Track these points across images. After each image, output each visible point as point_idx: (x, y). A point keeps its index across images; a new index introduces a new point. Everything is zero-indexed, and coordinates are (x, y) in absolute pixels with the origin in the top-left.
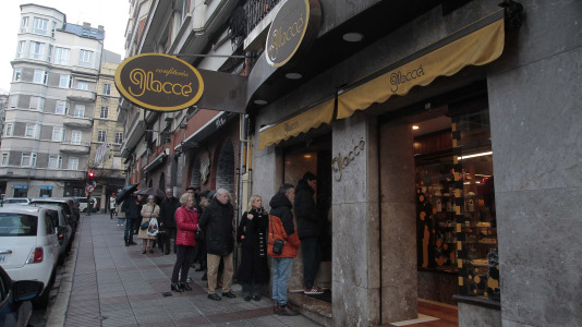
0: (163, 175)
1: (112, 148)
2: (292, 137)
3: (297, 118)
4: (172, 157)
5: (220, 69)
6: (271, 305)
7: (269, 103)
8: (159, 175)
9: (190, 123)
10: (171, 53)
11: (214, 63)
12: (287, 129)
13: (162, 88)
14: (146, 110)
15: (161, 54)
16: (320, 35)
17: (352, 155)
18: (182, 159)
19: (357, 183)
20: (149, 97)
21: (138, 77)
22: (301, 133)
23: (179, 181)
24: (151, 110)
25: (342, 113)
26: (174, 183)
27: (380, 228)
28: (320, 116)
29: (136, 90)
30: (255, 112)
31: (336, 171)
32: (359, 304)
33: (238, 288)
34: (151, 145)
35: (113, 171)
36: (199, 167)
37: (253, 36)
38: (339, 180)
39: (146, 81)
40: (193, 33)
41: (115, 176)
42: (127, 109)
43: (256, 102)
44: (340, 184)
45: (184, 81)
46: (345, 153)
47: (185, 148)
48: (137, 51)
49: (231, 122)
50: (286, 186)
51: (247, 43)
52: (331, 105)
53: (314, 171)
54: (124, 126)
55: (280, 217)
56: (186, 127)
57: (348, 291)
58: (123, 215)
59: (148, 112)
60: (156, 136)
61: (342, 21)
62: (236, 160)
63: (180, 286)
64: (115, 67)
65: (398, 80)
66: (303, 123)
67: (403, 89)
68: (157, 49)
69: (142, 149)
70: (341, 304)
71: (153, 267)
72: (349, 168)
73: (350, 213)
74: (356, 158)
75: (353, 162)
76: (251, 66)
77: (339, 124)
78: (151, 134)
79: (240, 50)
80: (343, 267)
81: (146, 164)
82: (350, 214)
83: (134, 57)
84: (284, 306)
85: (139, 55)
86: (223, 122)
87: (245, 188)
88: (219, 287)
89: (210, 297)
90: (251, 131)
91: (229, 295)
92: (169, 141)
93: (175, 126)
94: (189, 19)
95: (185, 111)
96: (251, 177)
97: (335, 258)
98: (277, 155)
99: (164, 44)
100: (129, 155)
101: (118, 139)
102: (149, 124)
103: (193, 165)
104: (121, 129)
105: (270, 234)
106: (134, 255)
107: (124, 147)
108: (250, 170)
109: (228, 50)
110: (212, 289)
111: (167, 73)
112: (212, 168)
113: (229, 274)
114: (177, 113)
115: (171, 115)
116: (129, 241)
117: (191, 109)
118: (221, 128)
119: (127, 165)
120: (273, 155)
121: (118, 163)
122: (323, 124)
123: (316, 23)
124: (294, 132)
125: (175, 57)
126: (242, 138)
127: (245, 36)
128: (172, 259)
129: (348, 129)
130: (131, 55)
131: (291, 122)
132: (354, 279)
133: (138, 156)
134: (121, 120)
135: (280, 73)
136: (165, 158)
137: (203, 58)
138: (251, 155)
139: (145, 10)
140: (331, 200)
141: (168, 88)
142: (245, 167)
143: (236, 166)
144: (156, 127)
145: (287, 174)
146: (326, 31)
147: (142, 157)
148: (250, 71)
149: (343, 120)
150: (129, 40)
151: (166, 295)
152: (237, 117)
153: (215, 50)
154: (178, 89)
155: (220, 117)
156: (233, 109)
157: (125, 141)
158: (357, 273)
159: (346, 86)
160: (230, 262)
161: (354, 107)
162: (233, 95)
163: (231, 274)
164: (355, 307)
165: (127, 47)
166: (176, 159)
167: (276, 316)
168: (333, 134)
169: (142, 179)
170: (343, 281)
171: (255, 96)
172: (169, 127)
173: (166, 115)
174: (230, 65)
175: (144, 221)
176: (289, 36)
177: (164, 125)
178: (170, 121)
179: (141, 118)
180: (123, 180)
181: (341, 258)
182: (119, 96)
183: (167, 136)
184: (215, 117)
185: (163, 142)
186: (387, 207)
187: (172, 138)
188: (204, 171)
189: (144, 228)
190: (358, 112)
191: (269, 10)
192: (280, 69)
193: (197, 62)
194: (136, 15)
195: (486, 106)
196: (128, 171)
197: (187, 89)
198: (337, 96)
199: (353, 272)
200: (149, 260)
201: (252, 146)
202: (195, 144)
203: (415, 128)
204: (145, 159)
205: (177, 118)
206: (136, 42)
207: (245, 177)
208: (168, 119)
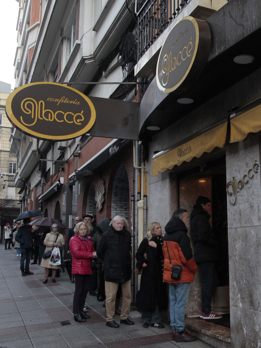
0: (58, 204)
1: (6, 178)
2: (185, 162)
3: (190, 143)
4: (67, 186)
5: (111, 96)
7: (162, 129)
8: (54, 204)
9: (84, 152)
10: (61, 81)
11: (106, 91)
12: (181, 154)
13: (53, 117)
14: (39, 139)
15: (51, 82)
16: (210, 58)
17: (247, 179)
18: (77, 188)
19: (252, 207)
20: (42, 126)
21: (29, 106)
22: (195, 158)
23: (75, 209)
24: (44, 140)
25: (235, 137)
26: (69, 212)
28: (214, 140)
29: (28, 119)
30: (148, 139)
31: (231, 194)
32: (257, 328)
33: (136, 315)
34: (45, 174)
35: (8, 201)
36: (93, 195)
37: (143, 61)
38: (234, 204)
39: (38, 110)
40: (83, 60)
41: (10, 206)
42: (19, 138)
43: (150, 128)
44: (235, 208)
45: (76, 109)
46: (239, 177)
47: (80, 176)
48: (27, 80)
49: (125, 149)
50: (179, 211)
51: (137, 69)
52: (223, 129)
53: (209, 196)
54: (18, 156)
55: (178, 242)
56: (79, 155)
57: (246, 315)
59: (41, 142)
60: (50, 165)
61: (232, 43)
62: (131, 186)
64: (5, 96)
66: (196, 149)
68: (47, 77)
69: (36, 178)
70: (239, 328)
71: (51, 296)
72: (244, 192)
73: (246, 236)
74: (250, 181)
75: (248, 185)
76: (143, 92)
77: (231, 147)
78: (45, 163)
79: (130, 77)
80: (240, 290)
81: (41, 194)
82: (246, 238)
83: (24, 86)
84: (181, 333)
85: (30, 84)
86: (116, 149)
87: (141, 214)
89: (109, 324)
90: (145, 157)
91: (127, 322)
92: (63, 170)
93: (68, 155)
94: (78, 46)
95: (78, 140)
96: (146, 204)
97: (232, 283)
98: (171, 181)
99: (54, 71)
100: (24, 185)
101: (12, 169)
102: (42, 154)
103: (88, 193)
104: (15, 159)
106: (33, 285)
107: (18, 177)
108: (145, 196)
109: (118, 76)
110: (110, 317)
111: (59, 101)
112: (107, 196)
113: (127, 301)
114: (70, 142)
115: (64, 144)
116: (26, 272)
117: (84, 137)
118: (116, 155)
119: (22, 195)
120: (167, 181)
121: (12, 193)
122: (216, 148)
123: (205, 46)
124: (187, 157)
125: (65, 86)
126: (136, 165)
127: (135, 63)
128: (68, 288)
129: (242, 152)
130: (21, 84)
131: (184, 147)
132: (252, 303)
133: (33, 186)
134: (14, 150)
135: (171, 98)
136: (60, 187)
137: (95, 85)
138: (146, 181)
139: (33, 37)
140: (227, 224)
141: (60, 116)
142: (139, 193)
143: (131, 193)
144: (49, 156)
145: (181, 200)
146: (217, 54)
147: (36, 186)
148: (141, 98)
149: (236, 143)
150: (18, 69)
151: (65, 323)
152: (130, 144)
153: (106, 77)
154: (70, 118)
155: (114, 145)
156: (126, 137)
157: (19, 171)
158: (255, 297)
159: (239, 109)
160: (128, 289)
161: (247, 130)
162: (126, 122)
163: (129, 301)
164: (253, 330)
165: (17, 76)
166: (71, 187)
167: (174, 342)
168: (227, 158)
169: (37, 207)
170: (241, 305)
171: (148, 122)
172: (62, 155)
173: (59, 144)
174: (121, 92)
175: (47, 250)
176: (180, 60)
177: (57, 154)
178: (63, 150)
179: (34, 147)
180: (18, 210)
181: (238, 282)
182: (11, 126)
183: (61, 165)
184: (108, 144)
185: (57, 171)
187: (66, 166)
188: (99, 198)
189: (46, 257)
190: (251, 135)
191: (158, 35)
192: (171, 94)
193: (88, 90)
194: (24, 43)
196: (23, 201)
197: (79, 117)
198: (229, 119)
199: (251, 296)
200: (47, 290)
201: (145, 173)
202: (89, 172)
204: (40, 189)
205: (70, 146)
206: (25, 71)
207: (140, 204)
208: (61, 148)
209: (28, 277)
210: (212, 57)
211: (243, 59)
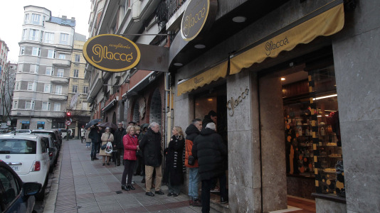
0: (115, 114)
1: (81, 96)
2: (199, 87)
3: (203, 75)
4: (121, 102)
5: (150, 43)
6: (187, 200)
7: (184, 65)
8: (112, 114)
9: (132, 79)
10: (118, 33)
11: (147, 39)
12: (197, 81)
13: (113, 56)
14: (103, 71)
15: (112, 34)
16: (217, 19)
17: (241, 99)
18: (127, 103)
19: (244, 118)
20: (105, 63)
21: (98, 50)
22: (206, 84)
23: (125, 117)
24: (107, 72)
25: (233, 71)
26: (122, 119)
27: (260, 148)
28: (218, 73)
29: (97, 58)
30: (174, 71)
31: (230, 109)
32: (247, 199)
33: (165, 188)
34: (107, 94)
35: (83, 111)
36: (138, 108)
37: (172, 20)
38: (232, 116)
39: (103, 52)
40: (133, 20)
41: (83, 115)
42: (90, 71)
43: (176, 64)
44: (233, 118)
45: (127, 52)
46: (235, 98)
47: (129, 96)
48: (96, 33)
49: (159, 78)
50: (195, 120)
51: (168, 25)
52: (225, 66)
53: (215, 110)
54: (89, 82)
55: (192, 140)
56: (129, 82)
57: (239, 190)
58: (89, 140)
59: (104, 73)
60: (110, 89)
61: (231, 9)
62: (163, 103)
63: (127, 187)
64: (83, 44)
65: (271, 47)
66: (207, 78)
67: (274, 54)
68: (109, 31)
69: (101, 97)
70: (235, 198)
71: (109, 174)
72: (239, 107)
73: (240, 137)
74: (243, 101)
75: (242, 103)
76: (171, 40)
77: (231, 78)
78: (107, 86)
79: (164, 30)
80: (236, 173)
81: (103, 107)
82: (240, 138)
83: (95, 37)
84: (196, 200)
85: (98, 36)
86: (153, 78)
87: (169, 121)
88: (153, 187)
89: (147, 194)
90: (172, 83)
91: (159, 193)
92: (118, 91)
93: (122, 82)
94: (130, 11)
95: (128, 72)
96: (173, 114)
97: (230, 168)
98: (190, 99)
99: (113, 28)
100: (93, 101)
101: (86, 90)
102: (105, 80)
103: (135, 107)
104: (87, 84)
105: (186, 152)
106: (97, 166)
107: (89, 96)
108: (172, 109)
109: (155, 30)
110: (148, 189)
111: (117, 47)
112: (147, 108)
113: (159, 178)
114: (123, 73)
115: (119, 75)
116: (94, 157)
117: (132, 70)
118: (153, 82)
119: (92, 108)
120: (187, 100)
121: (85, 106)
122: (220, 78)
123: (214, 10)
124: (201, 84)
125: (121, 36)
126: (166, 88)
127: (166, 21)
128: (121, 169)
129: (237, 81)
130: (92, 36)
131: (199, 77)
132: (243, 182)
133: (99, 101)
134: (87, 78)
135: (191, 44)
136: (116, 103)
137: (139, 36)
138: (173, 99)
139: (101, 6)
140: (227, 129)
141: (117, 56)
142: (168, 107)
143: (163, 107)
144: (109, 83)
145: (196, 112)
146: (221, 16)
147: (101, 102)
148: (170, 44)
149: (234, 75)
150: (91, 26)
151: (118, 193)
152: (163, 75)
153: (147, 31)
154: (124, 57)
155: (152, 75)
156: (160, 70)
157: (90, 92)
158: (245, 178)
159: (236, 52)
160: (160, 171)
161: (241, 66)
162: (160, 60)
163: (161, 178)
164: (244, 200)
165: (90, 30)
166: (123, 103)
168: (227, 85)
169: (101, 116)
170: (236, 183)
171: (174, 61)
172: (118, 82)
173: (116, 75)
174: (157, 41)
175: (103, 144)
176: (196, 20)
177: (115, 81)
178: (118, 78)
179: (100, 77)
180: (89, 117)
181: (234, 168)
182: (85, 62)
183: (117, 88)
184: (148, 75)
185: (114, 92)
186: (265, 133)
187: (120, 89)
188: (141, 110)
189: (103, 149)
190: (244, 69)
191: (182, 3)
192: (190, 42)
193: (136, 39)
194: (95, 10)
195: (332, 63)
196: (92, 111)
197: (129, 57)
198: (229, 59)
199: (243, 177)
200: (107, 170)
201: (173, 94)
202: (135, 93)
203: (283, 79)
204: (103, 104)
205: (123, 76)
206: (95, 27)
207: (169, 114)
208: (117, 77)
209: (95, 161)
210: (218, 17)
211: (239, 19)
